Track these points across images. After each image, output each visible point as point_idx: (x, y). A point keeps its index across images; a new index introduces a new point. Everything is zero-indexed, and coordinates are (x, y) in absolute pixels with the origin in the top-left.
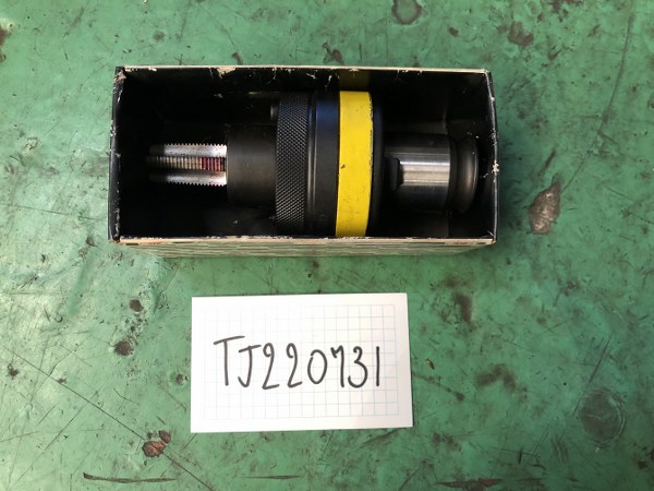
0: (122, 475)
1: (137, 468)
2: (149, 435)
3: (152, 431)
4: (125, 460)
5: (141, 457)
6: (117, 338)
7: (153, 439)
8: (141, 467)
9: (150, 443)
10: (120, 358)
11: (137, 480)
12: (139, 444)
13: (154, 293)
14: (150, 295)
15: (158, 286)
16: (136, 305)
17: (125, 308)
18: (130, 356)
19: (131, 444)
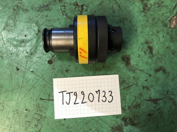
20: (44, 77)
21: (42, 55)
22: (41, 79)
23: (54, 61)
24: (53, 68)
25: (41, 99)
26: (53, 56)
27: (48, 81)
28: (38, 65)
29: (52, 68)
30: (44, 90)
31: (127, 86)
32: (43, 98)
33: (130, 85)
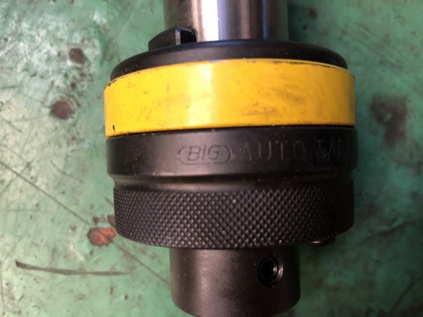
0: (62, 265)
1: (81, 258)
2: (96, 220)
3: (98, 215)
4: (66, 248)
5: (86, 246)
6: (53, 97)
7: (100, 225)
8: (86, 257)
9: (97, 229)
10: (58, 123)
11: (82, 272)
12: (82, 230)
13: (101, 41)
14: (97, 42)
15: (107, 31)
16: (77, 55)
17: (64, 59)
18: (70, 121)
19: (74, 229)
20: (33, 173)
21: (28, 78)
22: (20, 182)
23: (79, 105)
24: (74, 138)
25: (19, 264)
26: (73, 86)
27: (51, 192)
28: (9, 123)
29: (69, 136)
30: (32, 231)
31: (384, 228)
32: (29, 261)
33: (395, 225)
